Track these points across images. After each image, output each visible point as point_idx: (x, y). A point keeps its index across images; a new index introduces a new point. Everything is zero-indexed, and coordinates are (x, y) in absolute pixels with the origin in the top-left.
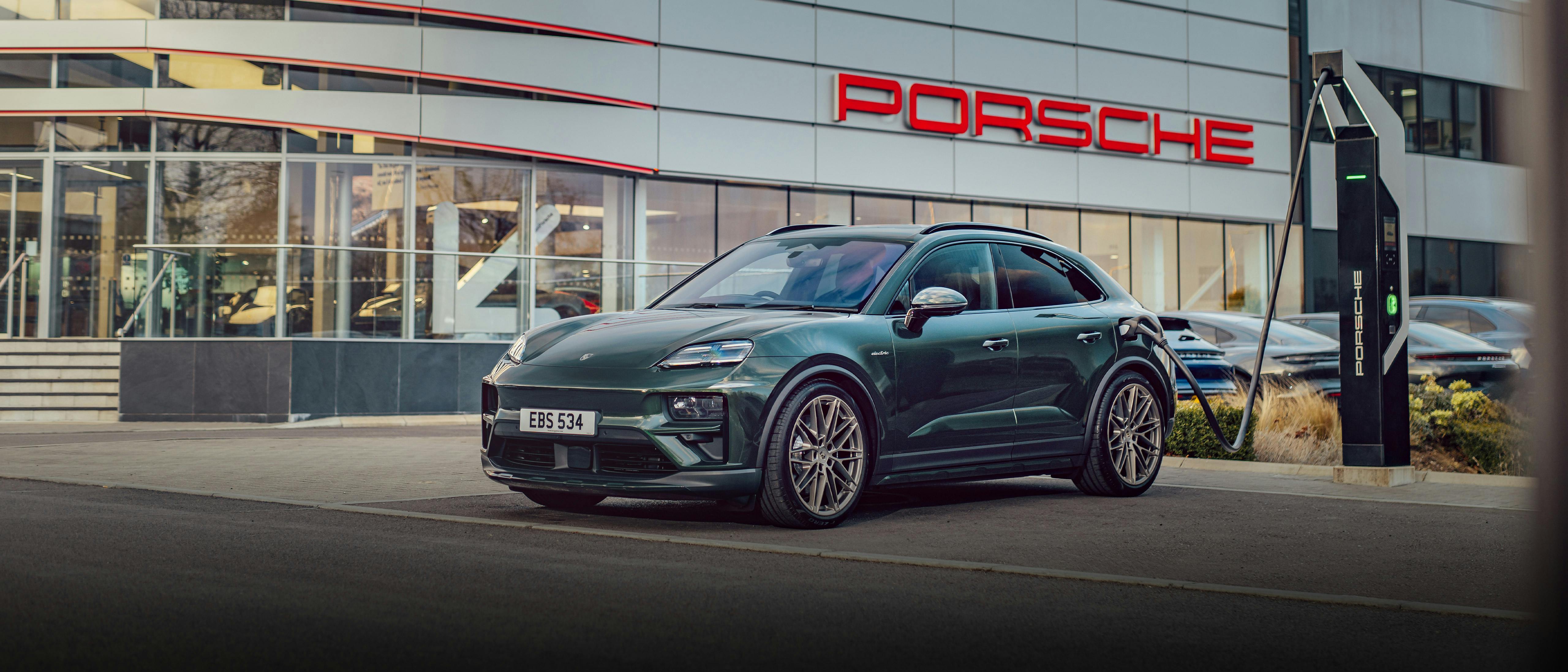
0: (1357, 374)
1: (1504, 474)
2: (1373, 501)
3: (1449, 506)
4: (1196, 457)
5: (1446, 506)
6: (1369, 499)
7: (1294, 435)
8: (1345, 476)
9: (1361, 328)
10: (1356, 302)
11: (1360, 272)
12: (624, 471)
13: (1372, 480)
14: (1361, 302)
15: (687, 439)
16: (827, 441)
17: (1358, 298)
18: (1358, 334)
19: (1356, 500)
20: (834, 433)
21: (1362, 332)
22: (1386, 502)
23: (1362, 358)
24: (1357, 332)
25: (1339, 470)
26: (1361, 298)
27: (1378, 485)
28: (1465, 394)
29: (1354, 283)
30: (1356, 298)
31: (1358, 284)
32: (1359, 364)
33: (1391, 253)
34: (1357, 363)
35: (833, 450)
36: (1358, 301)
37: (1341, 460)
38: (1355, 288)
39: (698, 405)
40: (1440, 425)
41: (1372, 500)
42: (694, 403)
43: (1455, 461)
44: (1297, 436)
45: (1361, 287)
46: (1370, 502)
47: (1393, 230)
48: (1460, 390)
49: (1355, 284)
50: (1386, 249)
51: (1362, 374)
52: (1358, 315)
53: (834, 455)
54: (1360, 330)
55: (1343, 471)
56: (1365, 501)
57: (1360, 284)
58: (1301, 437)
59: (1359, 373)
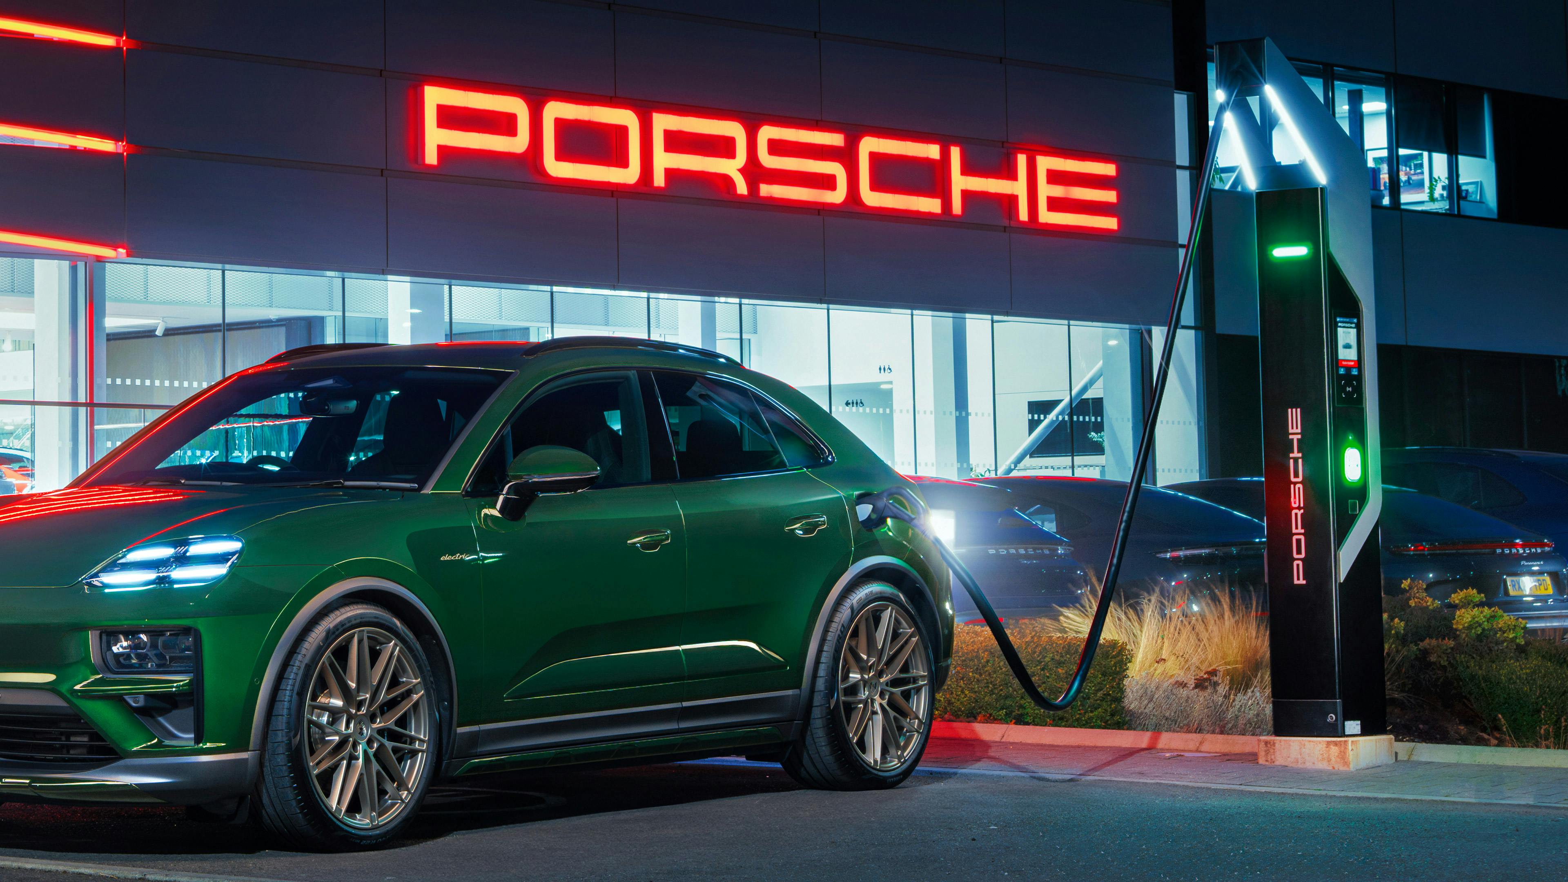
0: (1296, 582)
1: (1548, 747)
2: (1326, 796)
3: (1454, 802)
4: (1028, 724)
5: (1448, 802)
6: (1318, 793)
7: (1191, 684)
8: (1278, 754)
9: (1302, 505)
10: (1292, 461)
11: (1299, 410)
12: (32, 758)
13: (1323, 759)
14: (1300, 461)
15: (134, 705)
16: (370, 705)
17: (1296, 454)
18: (1296, 514)
19: (1297, 794)
20: (382, 696)
21: (1302, 511)
22: (1347, 797)
23: (1303, 556)
24: (1294, 512)
25: (1266, 743)
26: (1300, 455)
27: (1334, 768)
28: (1476, 611)
29: (1288, 431)
30: (1291, 455)
31: (1295, 431)
32: (1298, 565)
33: (1348, 377)
34: (1295, 563)
35: (378, 724)
36: (1296, 460)
37: (1270, 723)
38: (1291, 437)
39: (151, 647)
40: (1434, 663)
41: (1323, 793)
42: (145, 643)
43: (1460, 724)
44: (1196, 687)
45: (1299, 436)
46: (1321, 796)
47: (1353, 342)
48: (1467, 604)
49: (1291, 431)
50: (1342, 371)
51: (1304, 582)
52: (1295, 483)
53: (380, 732)
54: (1299, 508)
55: (1274, 744)
56: (1312, 795)
57: (1299, 431)
58: (1204, 688)
59: (1299, 580)
